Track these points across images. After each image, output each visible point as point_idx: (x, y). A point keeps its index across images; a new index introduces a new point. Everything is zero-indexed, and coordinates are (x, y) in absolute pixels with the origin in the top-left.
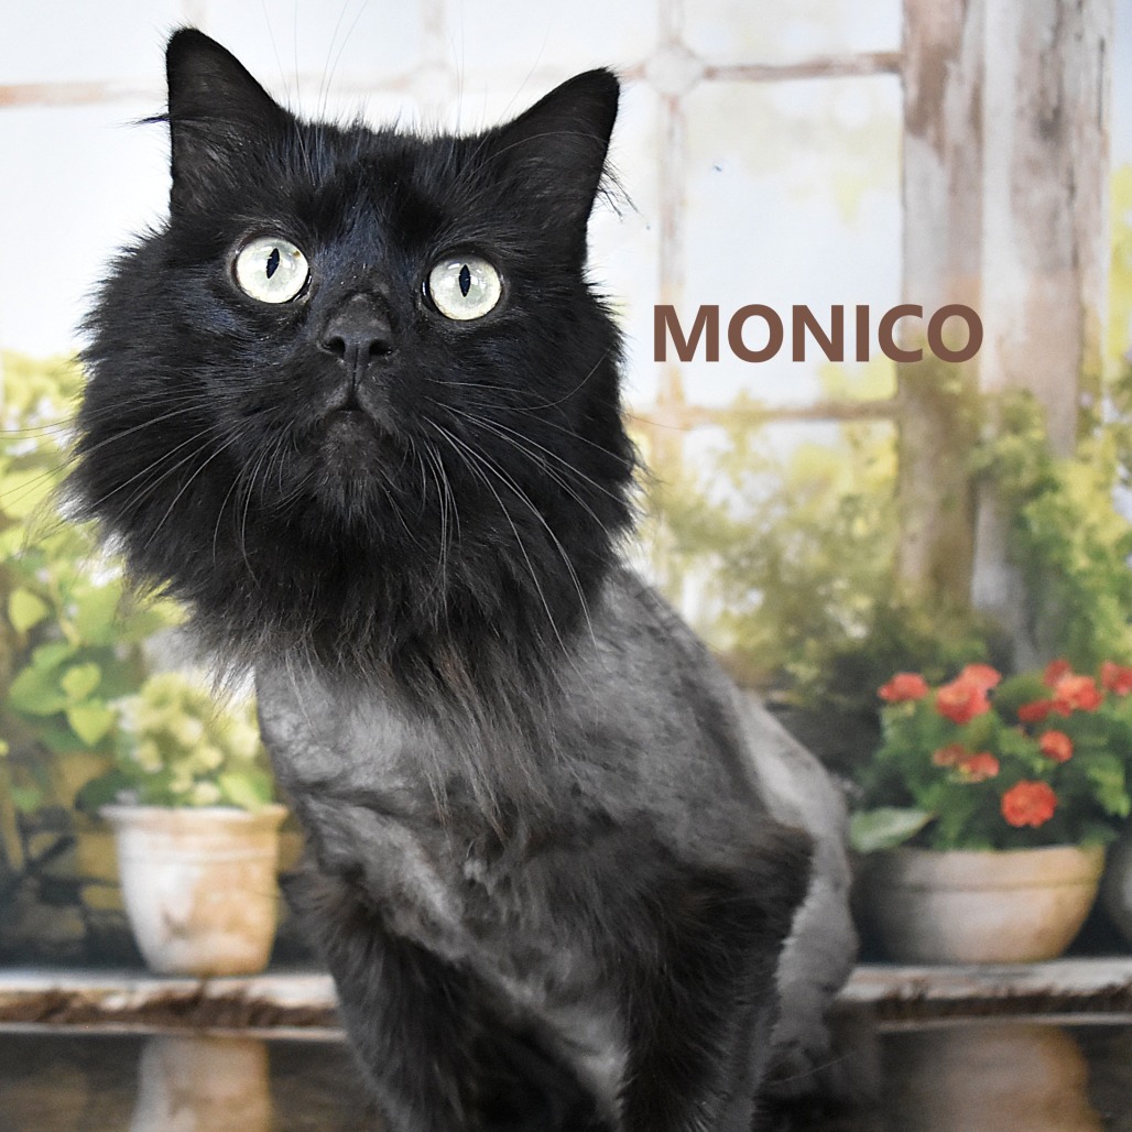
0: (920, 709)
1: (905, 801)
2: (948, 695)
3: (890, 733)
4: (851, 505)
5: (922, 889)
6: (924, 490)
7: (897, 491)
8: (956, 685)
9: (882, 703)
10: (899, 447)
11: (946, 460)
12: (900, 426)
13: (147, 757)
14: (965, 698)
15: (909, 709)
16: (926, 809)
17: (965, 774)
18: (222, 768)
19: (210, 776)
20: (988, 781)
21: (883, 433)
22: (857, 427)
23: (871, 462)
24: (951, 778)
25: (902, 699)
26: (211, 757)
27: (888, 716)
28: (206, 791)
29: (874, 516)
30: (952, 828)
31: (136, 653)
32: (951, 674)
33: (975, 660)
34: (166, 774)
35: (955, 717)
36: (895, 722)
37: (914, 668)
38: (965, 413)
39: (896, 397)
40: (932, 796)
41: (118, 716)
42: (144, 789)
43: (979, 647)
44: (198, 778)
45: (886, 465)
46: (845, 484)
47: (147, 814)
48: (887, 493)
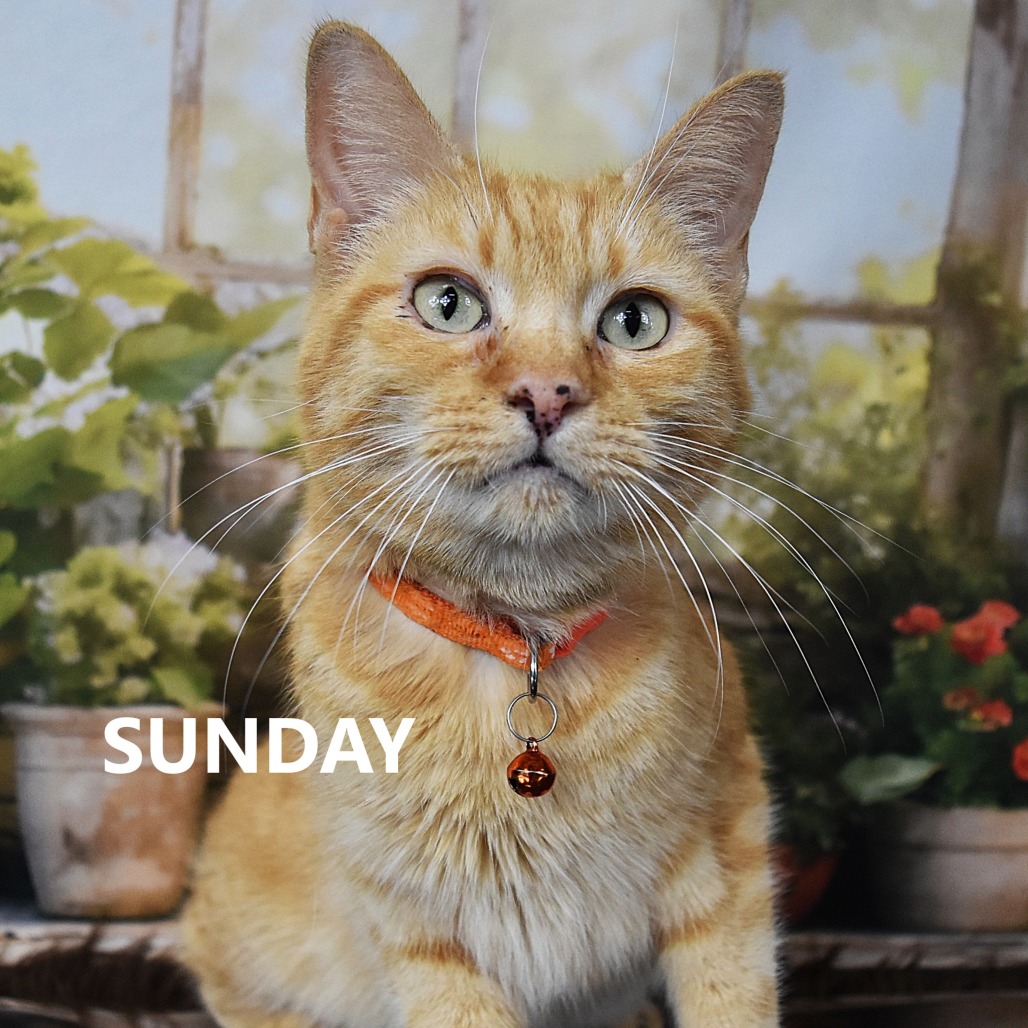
0: (934, 643)
1: (912, 749)
2: (964, 631)
3: (901, 669)
4: (877, 414)
5: (924, 849)
6: (955, 405)
7: (927, 405)
8: (975, 620)
9: (896, 634)
10: (932, 357)
11: (981, 375)
12: (934, 336)
13: (65, 645)
14: (981, 635)
15: (923, 644)
16: (933, 758)
17: (978, 721)
18: (156, 660)
19: (141, 669)
20: (1000, 730)
21: (917, 340)
22: (890, 332)
23: (901, 370)
24: (962, 725)
25: (917, 632)
26: (144, 648)
27: (900, 649)
28: (135, 686)
29: (902, 429)
30: (959, 781)
31: (66, 520)
32: (969, 608)
33: (995, 595)
34: (87, 667)
35: (970, 656)
36: (907, 657)
37: (931, 600)
38: (1004, 328)
39: (933, 304)
40: (941, 742)
41: (36, 593)
42: (56, 685)
43: (1000, 580)
44: (123, 672)
45: (917, 376)
46: (873, 391)
47: (58, 714)
48: (916, 404)
